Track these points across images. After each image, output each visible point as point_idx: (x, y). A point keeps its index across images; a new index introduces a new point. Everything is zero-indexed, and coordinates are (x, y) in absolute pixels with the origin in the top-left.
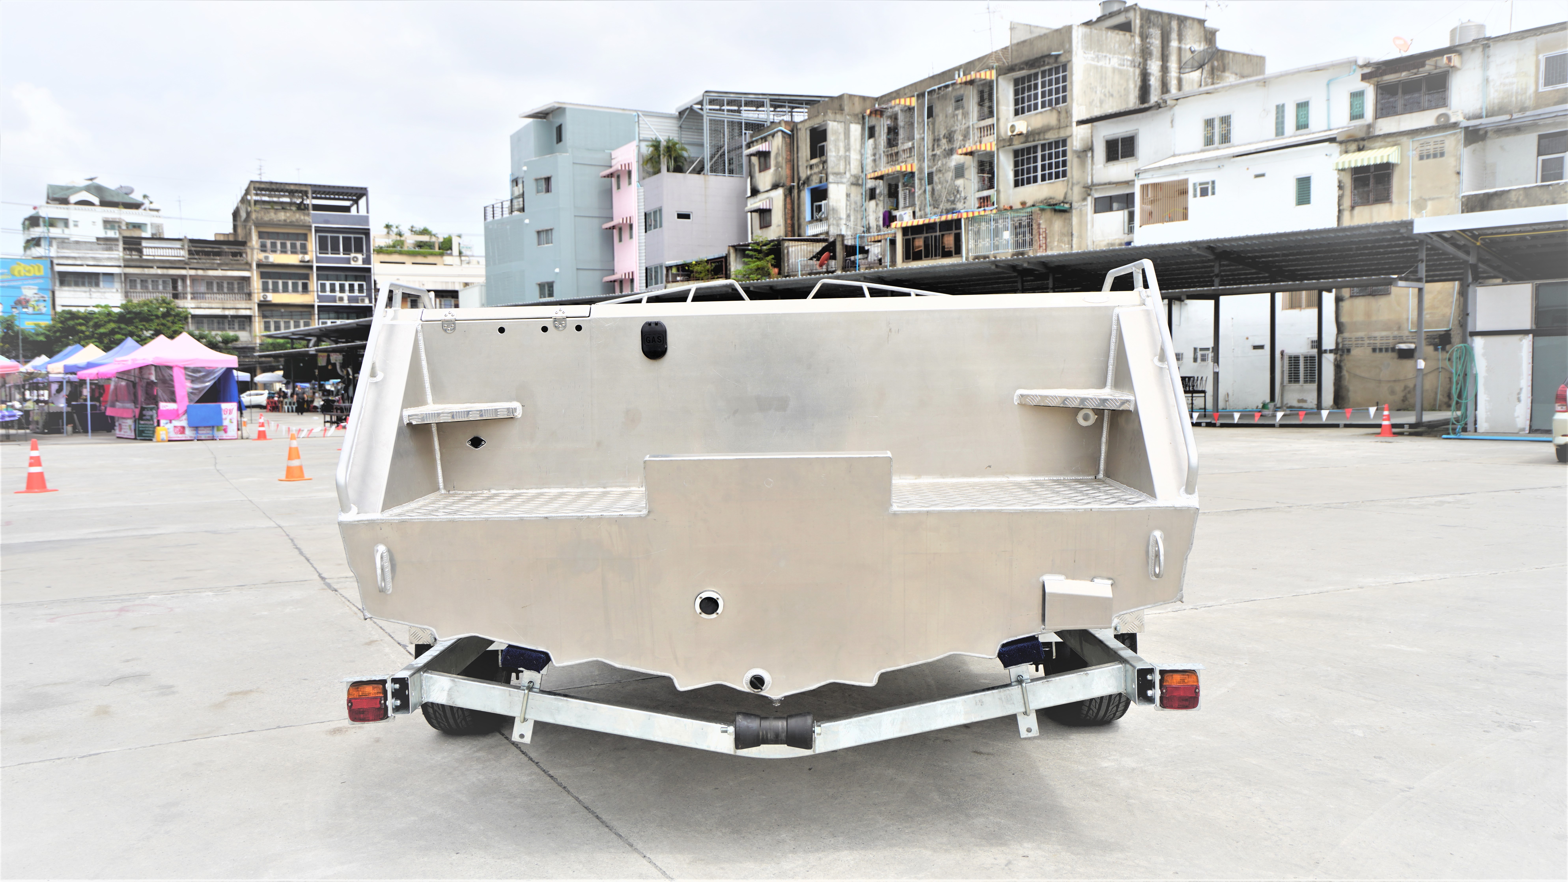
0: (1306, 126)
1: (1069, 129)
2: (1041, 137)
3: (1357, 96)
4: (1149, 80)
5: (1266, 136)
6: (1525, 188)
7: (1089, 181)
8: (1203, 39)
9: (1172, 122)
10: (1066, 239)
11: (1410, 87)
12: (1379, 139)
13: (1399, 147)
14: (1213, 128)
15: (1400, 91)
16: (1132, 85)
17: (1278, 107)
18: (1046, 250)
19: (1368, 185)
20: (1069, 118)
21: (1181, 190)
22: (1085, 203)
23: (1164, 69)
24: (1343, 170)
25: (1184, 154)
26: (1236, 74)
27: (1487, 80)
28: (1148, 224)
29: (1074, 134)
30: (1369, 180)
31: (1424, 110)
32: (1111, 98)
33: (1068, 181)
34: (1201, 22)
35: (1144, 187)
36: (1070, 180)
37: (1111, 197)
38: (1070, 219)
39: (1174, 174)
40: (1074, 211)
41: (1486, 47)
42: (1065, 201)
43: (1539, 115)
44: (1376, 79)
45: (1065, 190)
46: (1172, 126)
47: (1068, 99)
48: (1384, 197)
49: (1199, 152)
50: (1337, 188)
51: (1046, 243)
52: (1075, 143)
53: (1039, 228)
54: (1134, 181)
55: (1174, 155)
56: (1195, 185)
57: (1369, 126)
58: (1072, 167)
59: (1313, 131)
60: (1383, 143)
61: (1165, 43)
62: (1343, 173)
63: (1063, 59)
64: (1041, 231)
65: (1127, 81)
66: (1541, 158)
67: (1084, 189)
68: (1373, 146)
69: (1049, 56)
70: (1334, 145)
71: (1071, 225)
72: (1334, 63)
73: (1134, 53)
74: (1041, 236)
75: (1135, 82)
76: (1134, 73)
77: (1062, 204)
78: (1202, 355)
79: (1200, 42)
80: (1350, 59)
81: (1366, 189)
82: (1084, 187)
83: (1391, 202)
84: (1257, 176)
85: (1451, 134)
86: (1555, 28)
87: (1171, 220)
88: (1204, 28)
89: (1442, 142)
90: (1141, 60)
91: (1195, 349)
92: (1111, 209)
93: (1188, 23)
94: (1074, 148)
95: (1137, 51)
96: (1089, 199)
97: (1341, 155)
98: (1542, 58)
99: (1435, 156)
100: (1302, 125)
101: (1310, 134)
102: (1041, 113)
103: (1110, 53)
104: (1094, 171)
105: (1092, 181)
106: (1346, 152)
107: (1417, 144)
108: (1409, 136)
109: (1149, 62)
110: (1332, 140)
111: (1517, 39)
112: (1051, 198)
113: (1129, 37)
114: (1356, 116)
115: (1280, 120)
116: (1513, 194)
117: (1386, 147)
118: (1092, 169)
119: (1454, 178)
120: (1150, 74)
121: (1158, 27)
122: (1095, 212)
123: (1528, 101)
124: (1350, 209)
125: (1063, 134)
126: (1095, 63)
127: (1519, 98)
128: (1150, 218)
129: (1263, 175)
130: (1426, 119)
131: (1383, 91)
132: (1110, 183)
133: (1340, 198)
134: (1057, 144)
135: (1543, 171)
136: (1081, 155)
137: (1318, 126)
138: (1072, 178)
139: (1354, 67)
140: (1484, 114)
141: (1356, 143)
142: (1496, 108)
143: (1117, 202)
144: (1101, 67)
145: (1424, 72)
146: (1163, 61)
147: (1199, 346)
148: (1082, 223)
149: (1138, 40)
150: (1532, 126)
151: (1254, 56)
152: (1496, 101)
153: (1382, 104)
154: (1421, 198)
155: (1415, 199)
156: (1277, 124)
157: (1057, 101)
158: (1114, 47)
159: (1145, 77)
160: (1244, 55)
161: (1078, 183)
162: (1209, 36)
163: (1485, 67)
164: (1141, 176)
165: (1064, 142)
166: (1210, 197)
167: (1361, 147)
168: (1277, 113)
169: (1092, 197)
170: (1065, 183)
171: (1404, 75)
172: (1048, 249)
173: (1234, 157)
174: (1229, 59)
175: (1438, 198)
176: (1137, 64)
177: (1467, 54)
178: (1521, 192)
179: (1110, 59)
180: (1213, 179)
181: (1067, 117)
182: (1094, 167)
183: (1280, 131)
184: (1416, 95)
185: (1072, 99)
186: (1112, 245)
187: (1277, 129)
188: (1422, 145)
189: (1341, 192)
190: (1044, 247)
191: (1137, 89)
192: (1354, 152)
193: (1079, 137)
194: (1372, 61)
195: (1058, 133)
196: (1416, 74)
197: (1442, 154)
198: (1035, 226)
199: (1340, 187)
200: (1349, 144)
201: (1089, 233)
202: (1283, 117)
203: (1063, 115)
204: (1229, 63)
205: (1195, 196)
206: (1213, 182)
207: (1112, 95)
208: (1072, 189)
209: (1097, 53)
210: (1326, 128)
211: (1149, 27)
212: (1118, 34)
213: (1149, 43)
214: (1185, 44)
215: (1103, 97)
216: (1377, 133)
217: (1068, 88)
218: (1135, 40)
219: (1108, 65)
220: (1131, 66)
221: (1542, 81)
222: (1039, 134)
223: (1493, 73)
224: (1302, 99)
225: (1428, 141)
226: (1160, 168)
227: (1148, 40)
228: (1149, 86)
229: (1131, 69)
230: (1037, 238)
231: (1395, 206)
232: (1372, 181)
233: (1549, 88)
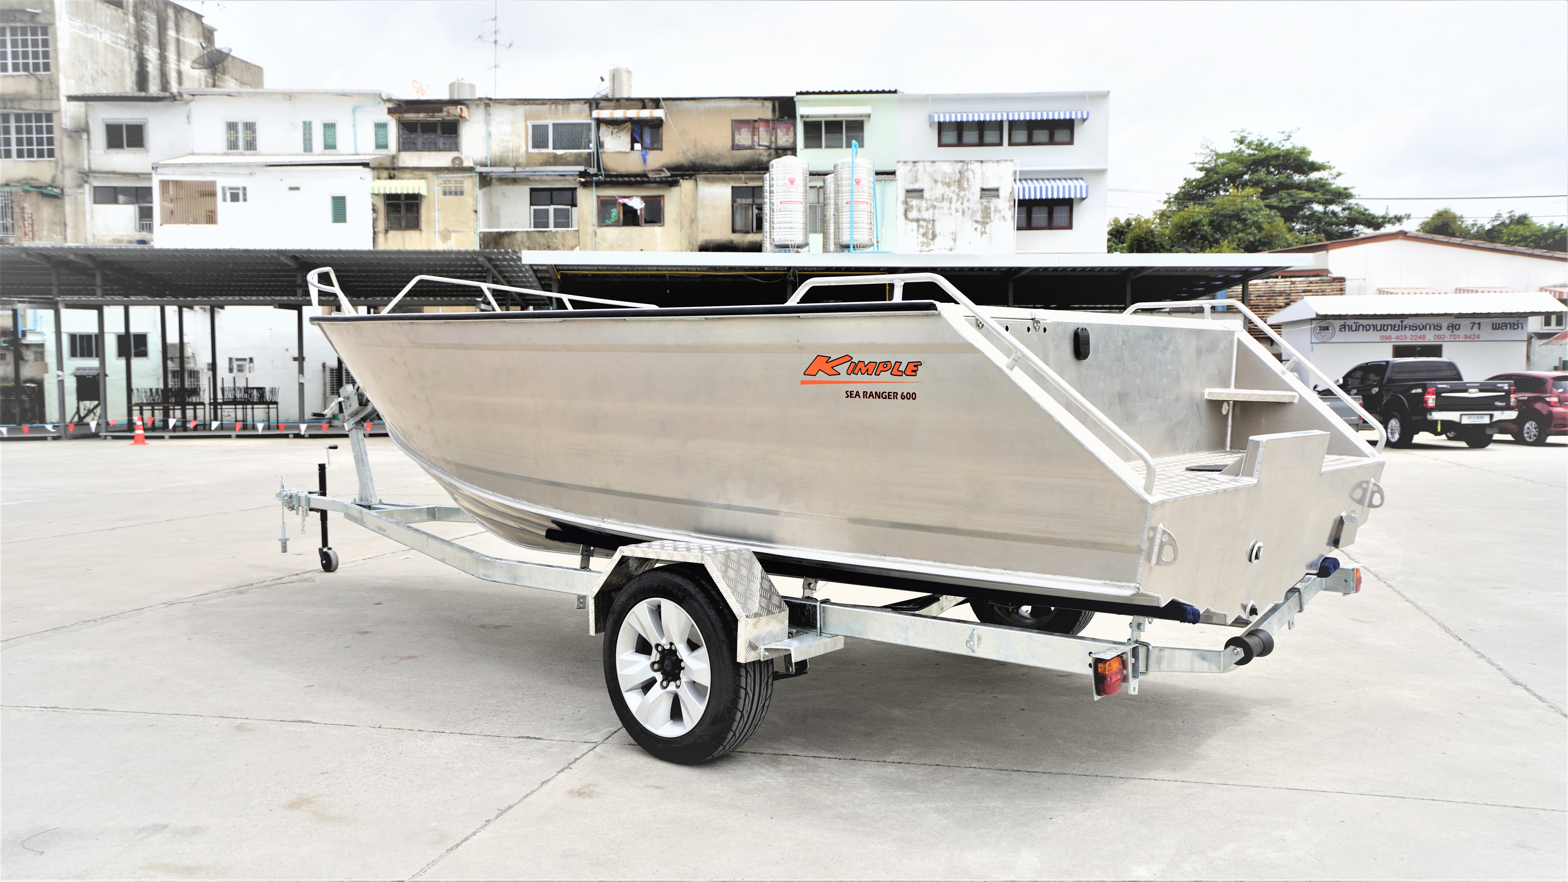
0: (334, 147)
1: (55, 102)
2: (16, 105)
3: (381, 127)
4: (147, 66)
5: (293, 150)
6: (527, 232)
7: (86, 167)
8: (201, 35)
9: (188, 117)
10: (58, 229)
11: (428, 128)
12: (408, 171)
13: (426, 181)
14: (237, 133)
15: (419, 129)
16: (127, 68)
17: (304, 123)
18: (33, 239)
19: (400, 211)
20: (55, 91)
21: (208, 192)
22: (81, 191)
23: (163, 58)
24: (377, 195)
25: (205, 154)
26: (236, 80)
27: (489, 135)
28: (167, 223)
29: (63, 109)
30: (400, 207)
31: (440, 151)
32: (104, 78)
33: (57, 162)
34: (199, 17)
35: (164, 184)
36: (60, 162)
37: (115, 188)
38: (62, 207)
39: (199, 174)
40: (66, 198)
41: (487, 105)
42: (54, 185)
43: (535, 172)
44: (397, 115)
45: (53, 172)
46: (189, 123)
47: (52, 67)
48: (414, 224)
49: (221, 155)
50: (372, 211)
51: (32, 231)
52: (64, 120)
53: (23, 212)
54: (151, 174)
55: (193, 154)
56: (223, 188)
57: (394, 157)
58: (61, 148)
59: (342, 152)
60: (411, 175)
61: (162, 30)
62: (376, 197)
63: (42, 20)
64: (26, 216)
65: (122, 62)
66: (533, 207)
67: (80, 175)
68: (402, 176)
69: (23, 12)
70: (367, 170)
71: (64, 213)
72: (360, 92)
73: (129, 34)
74: (26, 223)
75: (131, 65)
76: (130, 56)
77: (50, 188)
78: (239, 366)
79: (198, 38)
80: (376, 92)
81: (398, 215)
82: (80, 173)
83: (421, 230)
84: (291, 189)
85: (468, 177)
86: (539, 102)
87: (196, 222)
88: (202, 23)
89: (462, 182)
90: (137, 43)
91: (231, 359)
92: (116, 202)
93: (185, 14)
94: (64, 126)
95: (132, 31)
96: (87, 186)
97: (374, 180)
98: (530, 124)
99: (456, 194)
100: (330, 145)
101: (338, 155)
102: (13, 76)
103: (101, 27)
104: (92, 157)
105: (90, 168)
106: (379, 178)
107: (440, 181)
108: (434, 173)
109: (145, 47)
110: (366, 165)
111: (510, 104)
112: (32, 179)
113: (122, 15)
114: (381, 145)
115: (308, 136)
116: (518, 235)
117: (414, 179)
118: (89, 154)
119: (473, 214)
120: (146, 60)
121: (153, 11)
122: (95, 202)
123: (521, 158)
124: (384, 231)
125: (47, 107)
126: (84, 34)
127: (515, 154)
128: (170, 217)
129: (298, 189)
130: (443, 159)
131: (407, 127)
132: (114, 173)
133: (375, 221)
134: (39, 117)
135: (534, 219)
136: (74, 135)
137: (345, 149)
138: (63, 159)
139: (379, 100)
140: (489, 163)
141: (387, 171)
142: (498, 160)
143: (124, 194)
144: (91, 40)
145: (438, 117)
146: (161, 49)
147: (235, 356)
148: (79, 213)
149: (132, 20)
150: (526, 180)
151: (252, 65)
152: (498, 154)
153: (403, 138)
154: (446, 229)
155: (441, 229)
156: (305, 140)
157: (36, 67)
158: (105, 21)
159: (142, 61)
160: (243, 61)
161: (71, 167)
162: (207, 34)
163: (487, 123)
164: (159, 170)
165: (49, 117)
166: (240, 204)
167: (392, 175)
168: (305, 129)
169: (90, 185)
170: (53, 164)
171: (422, 116)
172: (36, 238)
173: (266, 166)
174: (228, 63)
175: (460, 231)
176: (132, 46)
177: (473, 108)
178: (525, 234)
179: (101, 33)
180: (244, 186)
181: (52, 89)
182: (91, 151)
183: (308, 147)
184: (433, 136)
185: (58, 69)
186: (119, 241)
187: (305, 145)
188: (445, 182)
189: (375, 215)
190: (31, 236)
191: (134, 74)
192: (386, 179)
193: (68, 114)
194: (394, 97)
195: (41, 105)
196: (432, 117)
197: (462, 193)
198: (17, 210)
199: (374, 210)
200: (380, 171)
201: (88, 226)
202: (310, 134)
203: (46, 85)
204: (228, 67)
205: (225, 200)
206: (244, 189)
207: (106, 75)
208: (62, 173)
209: (85, 23)
210: (353, 152)
211: (143, 9)
212: (108, 7)
213: (144, 26)
214: (183, 36)
215: (95, 74)
216: (401, 165)
217: (51, 55)
218: (128, 18)
219: (99, 40)
220: (126, 47)
221: (530, 144)
222: (12, 100)
223: (493, 129)
224: (329, 120)
225: (450, 179)
226: (183, 165)
227: (143, 23)
228: (147, 72)
229: (126, 50)
230: (20, 223)
231: (424, 234)
232: (403, 209)
233: (536, 151)
